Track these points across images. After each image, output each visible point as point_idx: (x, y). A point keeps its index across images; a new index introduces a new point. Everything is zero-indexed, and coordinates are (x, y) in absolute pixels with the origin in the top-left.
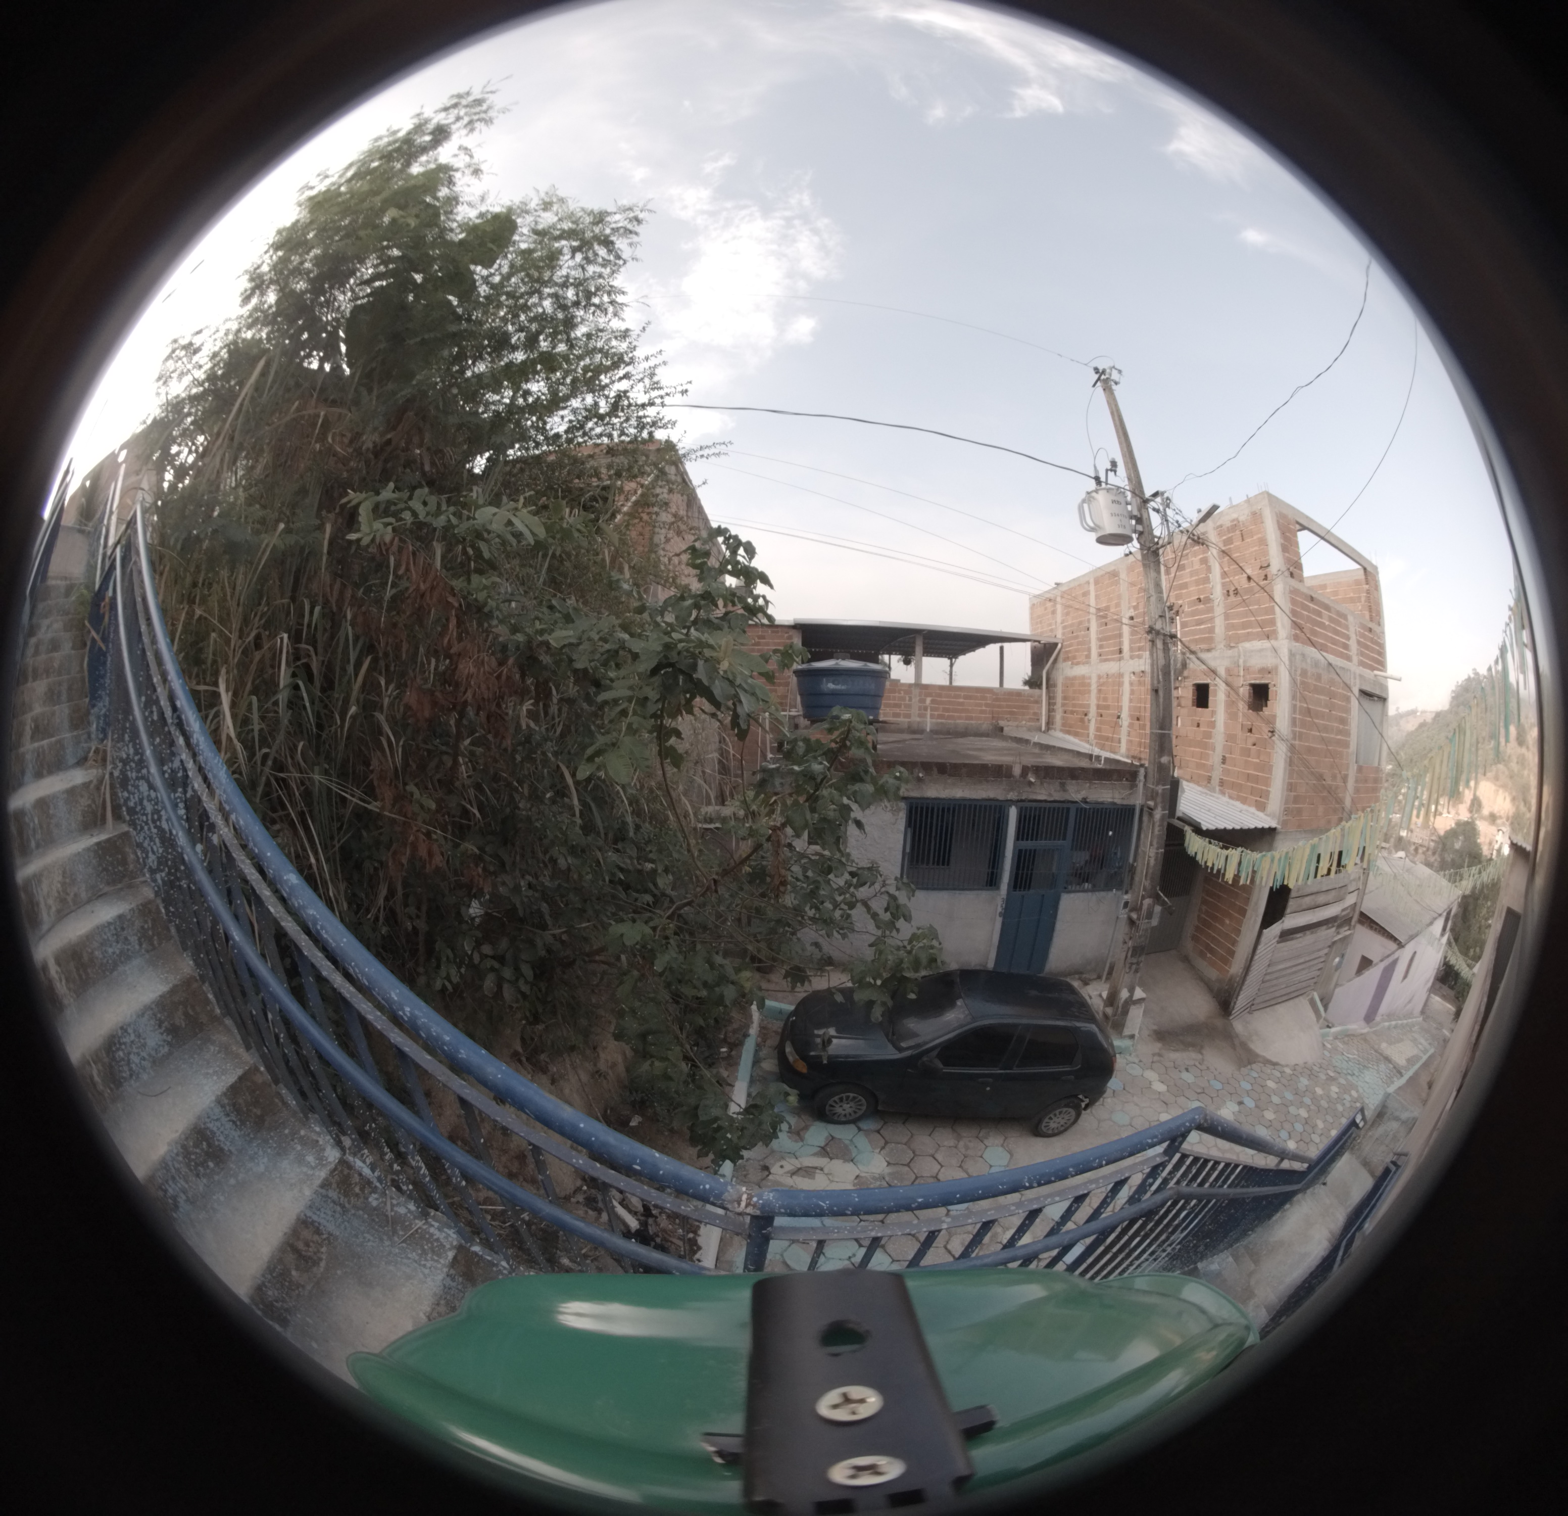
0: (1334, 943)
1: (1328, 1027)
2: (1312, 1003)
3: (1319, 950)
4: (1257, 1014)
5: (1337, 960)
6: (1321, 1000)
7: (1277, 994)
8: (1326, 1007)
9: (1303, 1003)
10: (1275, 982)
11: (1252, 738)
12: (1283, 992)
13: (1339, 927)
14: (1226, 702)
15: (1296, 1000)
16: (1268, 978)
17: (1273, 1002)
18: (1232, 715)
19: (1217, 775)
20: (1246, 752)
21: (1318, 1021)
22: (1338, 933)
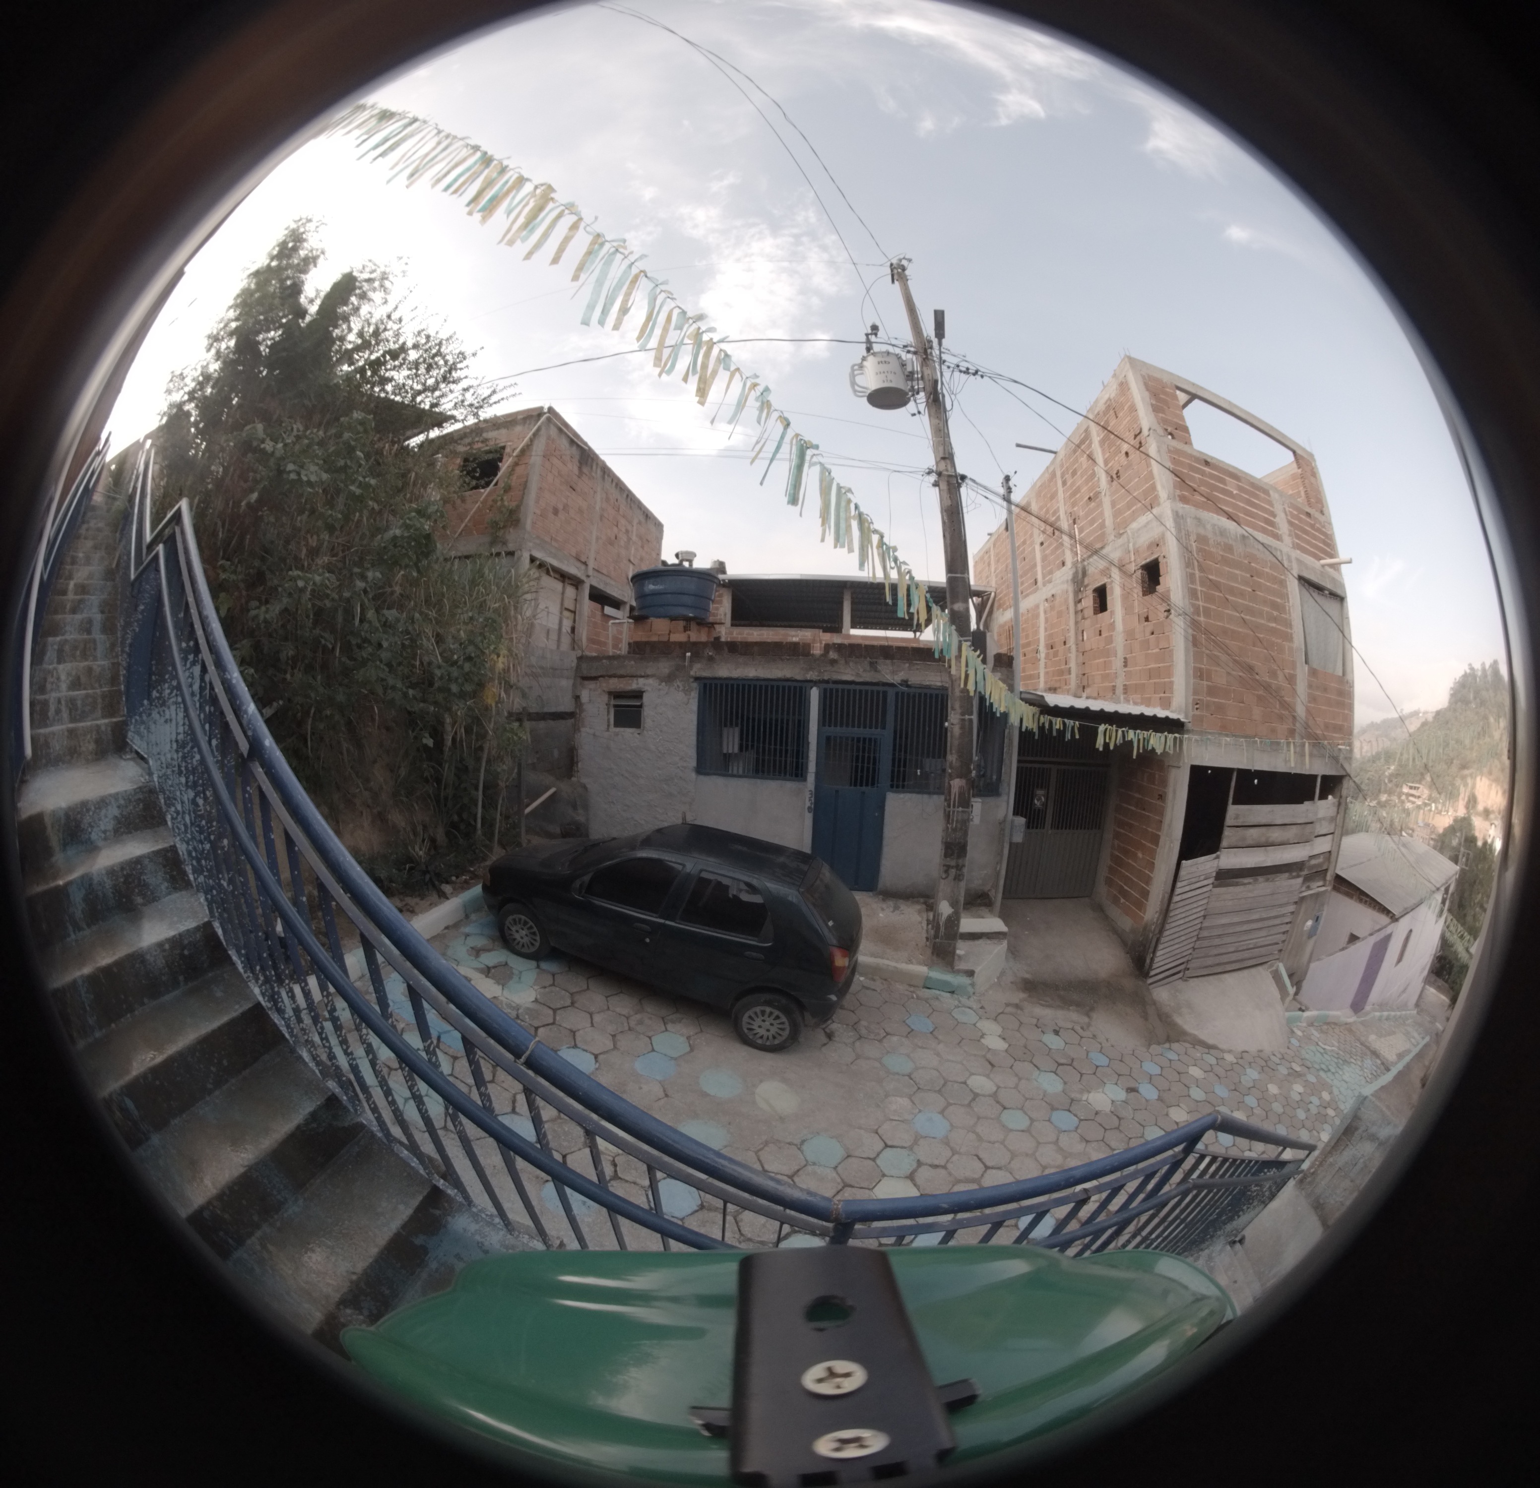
0: (1303, 899)
1: (1300, 1010)
2: (1277, 976)
3: (1281, 906)
4: (1193, 982)
5: (1309, 923)
6: (1290, 976)
7: (1225, 959)
8: (1298, 984)
9: (1263, 975)
10: (1217, 942)
11: (1149, 626)
12: (1234, 957)
13: (1308, 879)
14: (1122, 595)
15: (1253, 970)
16: (1205, 934)
17: (1219, 969)
18: (1128, 609)
19: (1120, 683)
20: (1146, 644)
21: (1283, 999)
22: (1308, 888)
